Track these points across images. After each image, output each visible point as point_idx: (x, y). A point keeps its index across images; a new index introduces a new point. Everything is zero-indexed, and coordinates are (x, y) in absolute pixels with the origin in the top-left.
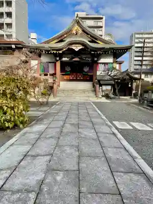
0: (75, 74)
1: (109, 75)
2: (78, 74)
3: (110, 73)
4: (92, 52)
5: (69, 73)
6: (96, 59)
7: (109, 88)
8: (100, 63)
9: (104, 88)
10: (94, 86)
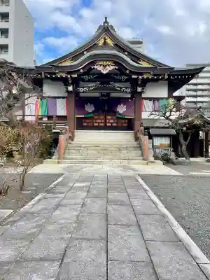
0: (102, 117)
1: (167, 118)
2: (109, 117)
3: (168, 114)
4: (134, 77)
5: (92, 115)
6: (139, 89)
7: (166, 141)
8: (146, 99)
9: (157, 141)
10: (137, 139)
